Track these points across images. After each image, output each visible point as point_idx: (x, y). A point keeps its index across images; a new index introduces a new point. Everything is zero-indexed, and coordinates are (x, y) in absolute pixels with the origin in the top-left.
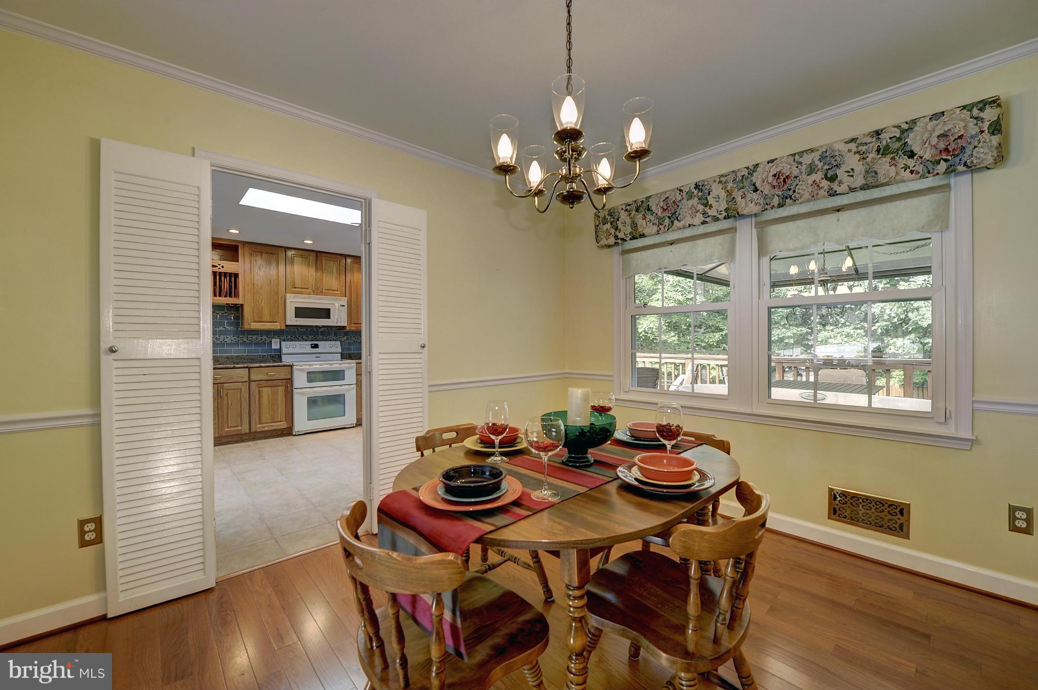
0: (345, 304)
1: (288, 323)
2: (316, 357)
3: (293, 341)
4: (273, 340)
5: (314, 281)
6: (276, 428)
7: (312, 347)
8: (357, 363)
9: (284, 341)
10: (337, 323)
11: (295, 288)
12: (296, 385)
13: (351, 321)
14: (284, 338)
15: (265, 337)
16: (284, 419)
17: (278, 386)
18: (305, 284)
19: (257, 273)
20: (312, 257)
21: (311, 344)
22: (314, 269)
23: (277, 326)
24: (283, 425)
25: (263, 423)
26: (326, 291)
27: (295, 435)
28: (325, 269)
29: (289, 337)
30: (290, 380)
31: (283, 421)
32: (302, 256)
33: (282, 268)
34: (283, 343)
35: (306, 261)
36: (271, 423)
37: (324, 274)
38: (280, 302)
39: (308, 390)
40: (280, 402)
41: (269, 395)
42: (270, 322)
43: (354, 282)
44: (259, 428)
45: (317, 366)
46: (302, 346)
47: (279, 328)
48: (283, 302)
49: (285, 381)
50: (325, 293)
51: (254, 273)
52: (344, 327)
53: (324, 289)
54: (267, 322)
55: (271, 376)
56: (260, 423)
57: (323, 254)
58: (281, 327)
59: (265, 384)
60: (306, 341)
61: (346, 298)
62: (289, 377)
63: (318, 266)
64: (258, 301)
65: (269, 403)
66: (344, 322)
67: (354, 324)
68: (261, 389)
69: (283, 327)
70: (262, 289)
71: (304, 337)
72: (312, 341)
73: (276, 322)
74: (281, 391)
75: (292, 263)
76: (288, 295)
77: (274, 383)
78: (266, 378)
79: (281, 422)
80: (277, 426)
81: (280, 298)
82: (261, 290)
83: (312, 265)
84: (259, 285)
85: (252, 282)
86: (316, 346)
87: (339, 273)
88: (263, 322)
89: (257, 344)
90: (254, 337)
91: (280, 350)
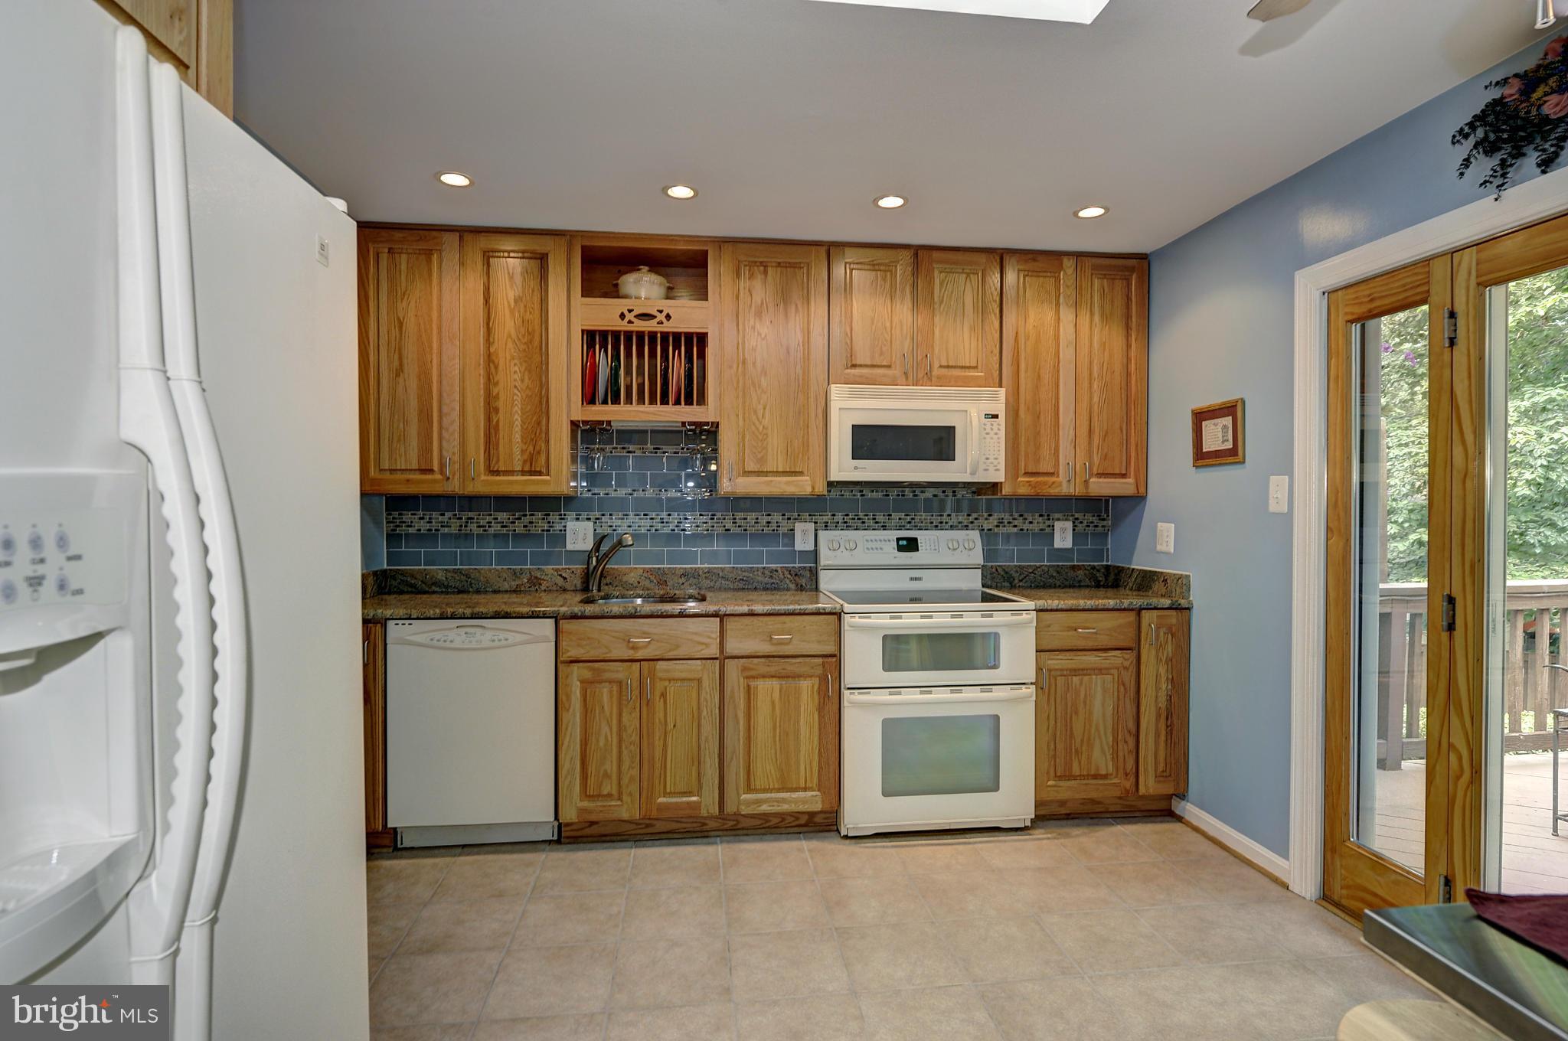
0: (1000, 408)
1: (834, 476)
2: (912, 579)
3: (848, 528)
4: (799, 527)
5: (907, 343)
6: (793, 808)
7: (900, 549)
8: (1038, 611)
9: (826, 527)
10: (973, 473)
11: (854, 366)
12: (850, 677)
13: (1017, 468)
14: (825, 519)
15: (776, 517)
16: (815, 780)
17: (799, 676)
18: (881, 354)
19: (753, 328)
20: (903, 266)
21: (898, 540)
22: (908, 303)
23: (803, 486)
24: (811, 801)
25: (757, 791)
26: (944, 371)
27: (846, 837)
28: (941, 302)
29: (839, 517)
30: (833, 660)
31: (811, 789)
32: (874, 266)
33: (818, 307)
34: (822, 534)
35: (884, 280)
36: (779, 790)
37: (937, 319)
38: (812, 415)
39: (883, 696)
40: (804, 730)
41: (773, 703)
42: (785, 473)
43: (1027, 338)
44: (748, 803)
45: (912, 620)
46: (874, 545)
47: (808, 490)
48: (820, 411)
49: (820, 660)
50: (939, 377)
51: (744, 325)
52: (995, 487)
53: (936, 365)
54: (777, 473)
55: (781, 643)
56: (749, 789)
57: (936, 255)
58: (813, 488)
59: (764, 670)
60: (884, 528)
61: (1002, 392)
62: (830, 649)
63: (922, 297)
64: (755, 412)
65: (774, 729)
66: (995, 471)
67: (1026, 474)
68: (753, 683)
69: (821, 488)
70: (766, 374)
71: (880, 518)
72: (900, 528)
73: (801, 473)
74: (807, 688)
75: (848, 288)
76: (835, 390)
77: (792, 666)
78: (766, 648)
79: (805, 789)
80: (796, 801)
81: (812, 400)
82: (763, 379)
83: (903, 291)
84: (758, 365)
85: (741, 354)
86: (911, 545)
87: (982, 311)
88: (766, 473)
89: (759, 537)
90: (751, 516)
91: (815, 554)
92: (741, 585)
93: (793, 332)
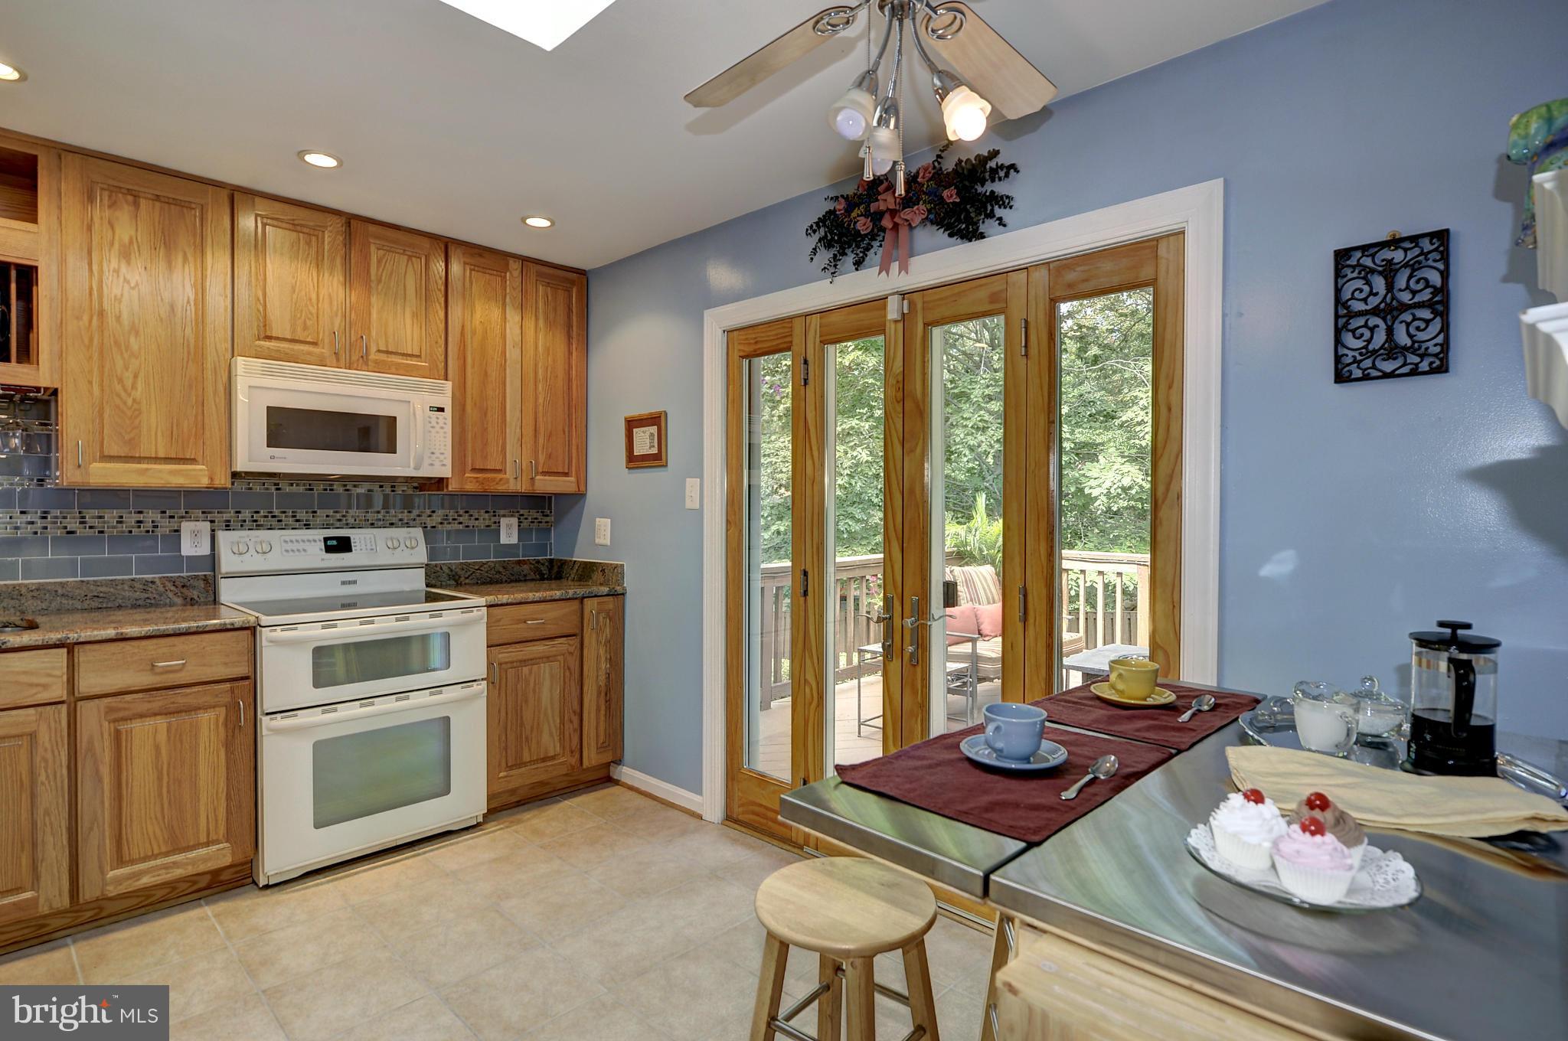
0: (446, 401)
1: (240, 467)
2: (344, 583)
3: (259, 527)
4: (186, 527)
5: (338, 321)
6: (190, 870)
7: (329, 549)
8: (489, 606)
9: (228, 527)
10: (416, 468)
11: (269, 338)
12: (269, 700)
13: (463, 463)
14: (226, 516)
15: (151, 515)
16: (222, 830)
17: (197, 709)
18: (305, 328)
19: (117, 271)
20: (331, 235)
21: (326, 539)
22: (338, 277)
23: (197, 476)
24: (218, 855)
25: (132, 862)
26: (383, 357)
27: (267, 887)
28: (379, 281)
29: (246, 514)
30: (248, 683)
31: (218, 842)
32: (294, 226)
33: (217, 263)
34: (223, 536)
35: (309, 243)
36: (167, 854)
37: (374, 299)
38: (210, 390)
39: (316, 717)
40: (204, 771)
41: (157, 748)
42: (167, 460)
43: (474, 333)
44: (118, 881)
45: (350, 628)
46: (295, 546)
47: (205, 482)
48: (221, 388)
49: (228, 685)
50: (376, 362)
51: (101, 271)
52: (440, 482)
53: (373, 349)
54: (156, 460)
55: (168, 671)
56: (120, 861)
57: (372, 228)
58: (212, 479)
59: (143, 707)
60: (307, 526)
61: (449, 385)
62: (242, 670)
63: (356, 273)
64: (120, 381)
65: (160, 779)
66: (440, 466)
67: (474, 470)
68: (122, 727)
69: (223, 480)
70: (137, 333)
71: (302, 515)
72: (327, 527)
73: (193, 461)
74: (209, 724)
75: (259, 246)
76: (241, 364)
77: (182, 698)
78: (146, 680)
79: (208, 844)
80: (193, 862)
81: (209, 374)
82: (132, 339)
83: (333, 260)
84: (125, 316)
85: (96, 304)
86: (343, 545)
87: (426, 297)
88: (140, 460)
89: (124, 540)
90: (111, 516)
91: (213, 559)
92: (95, 604)
93: (180, 285)
